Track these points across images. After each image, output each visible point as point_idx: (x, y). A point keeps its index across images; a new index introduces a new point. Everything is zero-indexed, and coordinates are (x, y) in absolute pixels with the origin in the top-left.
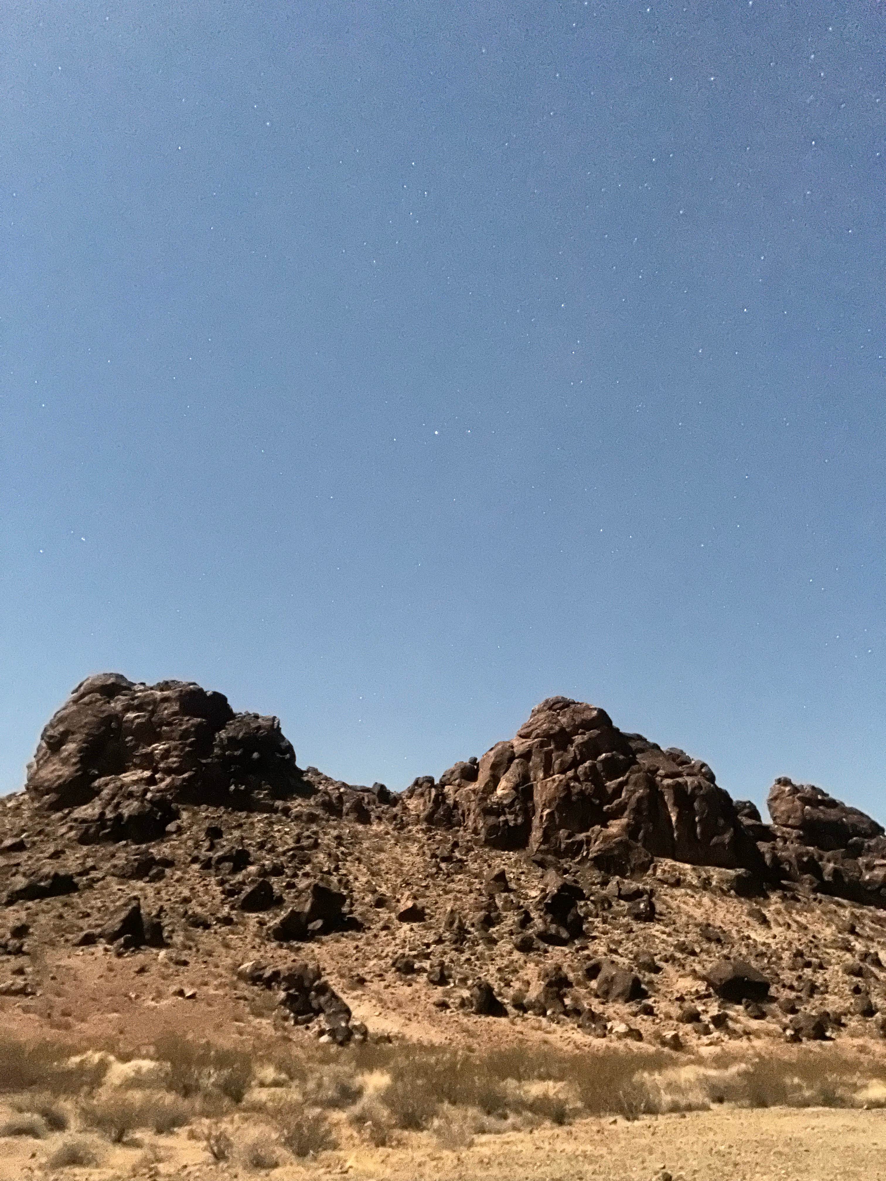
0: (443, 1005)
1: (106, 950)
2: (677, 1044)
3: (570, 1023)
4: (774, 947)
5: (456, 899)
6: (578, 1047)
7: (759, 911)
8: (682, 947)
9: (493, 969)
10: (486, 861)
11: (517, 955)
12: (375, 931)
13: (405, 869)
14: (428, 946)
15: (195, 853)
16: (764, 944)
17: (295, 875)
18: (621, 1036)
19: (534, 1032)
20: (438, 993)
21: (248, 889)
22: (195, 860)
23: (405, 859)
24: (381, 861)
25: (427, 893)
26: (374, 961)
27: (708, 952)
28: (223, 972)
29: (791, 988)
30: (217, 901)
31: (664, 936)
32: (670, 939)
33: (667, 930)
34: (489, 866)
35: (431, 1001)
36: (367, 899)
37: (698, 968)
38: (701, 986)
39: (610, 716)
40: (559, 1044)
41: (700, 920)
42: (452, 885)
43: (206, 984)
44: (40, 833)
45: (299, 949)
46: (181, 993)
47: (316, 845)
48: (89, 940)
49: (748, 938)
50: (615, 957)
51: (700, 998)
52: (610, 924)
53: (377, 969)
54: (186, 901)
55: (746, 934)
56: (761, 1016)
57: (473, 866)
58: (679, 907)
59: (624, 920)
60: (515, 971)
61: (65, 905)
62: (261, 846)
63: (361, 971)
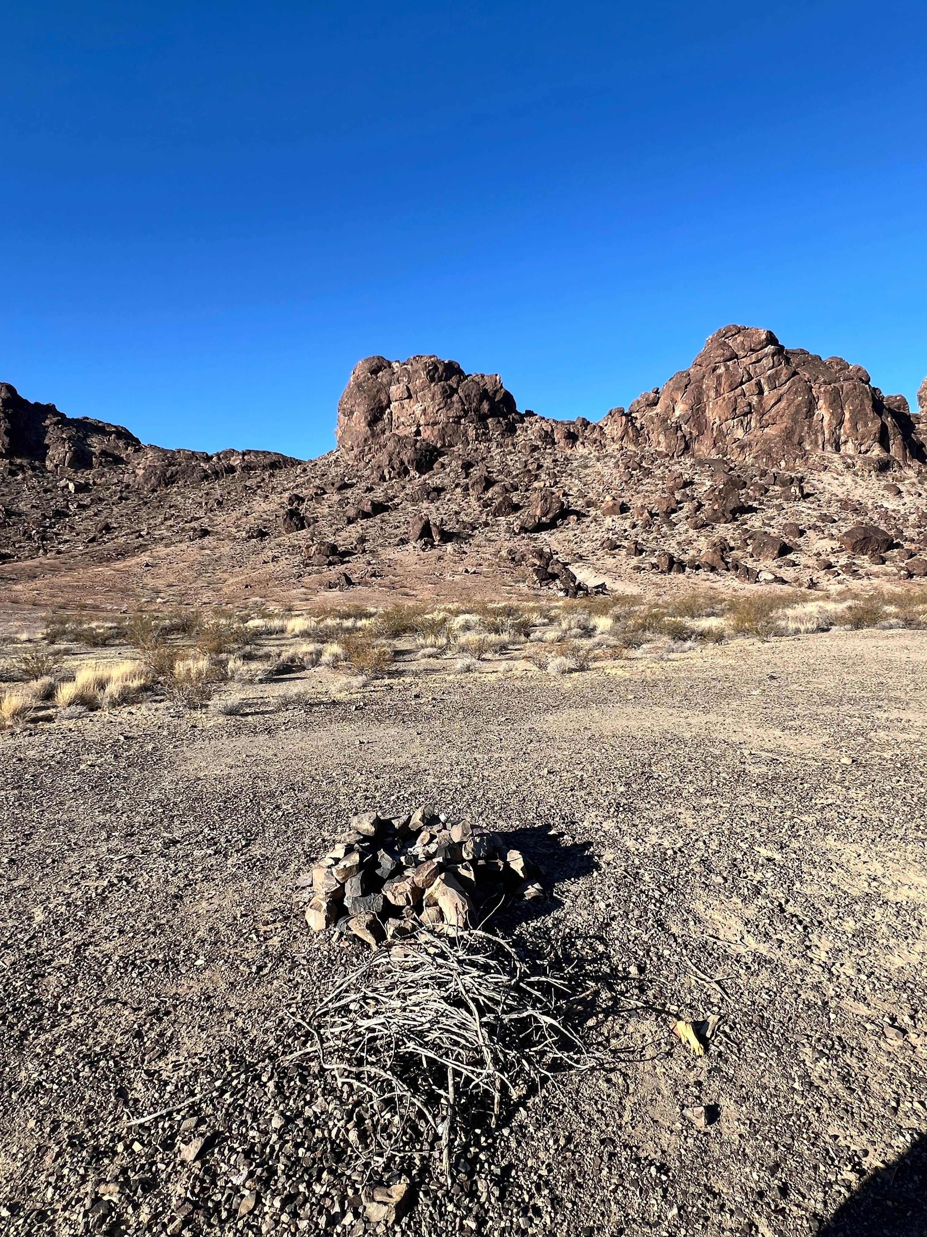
0: (638, 569)
1: (414, 547)
2: (813, 585)
3: (731, 574)
4: (902, 512)
5: (645, 497)
6: (735, 591)
7: (895, 486)
8: (824, 518)
9: (674, 544)
10: (667, 467)
11: (691, 532)
12: (587, 524)
13: (605, 479)
14: (625, 531)
15: (457, 481)
16: (894, 511)
17: (527, 490)
18: (767, 582)
19: (703, 582)
20: (634, 561)
21: (497, 502)
22: (457, 486)
23: (606, 471)
24: (587, 475)
25: (623, 494)
26: (589, 543)
27: (844, 520)
28: (490, 557)
29: (912, 540)
30: (477, 512)
31: (809, 511)
32: (814, 513)
33: (812, 506)
34: (670, 471)
35: (630, 567)
36: (579, 503)
37: (834, 531)
38: (836, 544)
39: (777, 337)
40: (722, 590)
41: (841, 496)
42: (641, 488)
43: (481, 565)
44: (355, 476)
45: (536, 539)
46: (467, 571)
47: (540, 467)
48: (403, 542)
49: (882, 506)
50: (767, 529)
51: (833, 553)
52: (765, 505)
53: (590, 549)
54: (457, 513)
55: (879, 504)
56: (883, 561)
57: (658, 472)
58: (824, 488)
59: (777, 502)
60: (690, 543)
61: (383, 521)
62: (500, 472)
63: (580, 551)
